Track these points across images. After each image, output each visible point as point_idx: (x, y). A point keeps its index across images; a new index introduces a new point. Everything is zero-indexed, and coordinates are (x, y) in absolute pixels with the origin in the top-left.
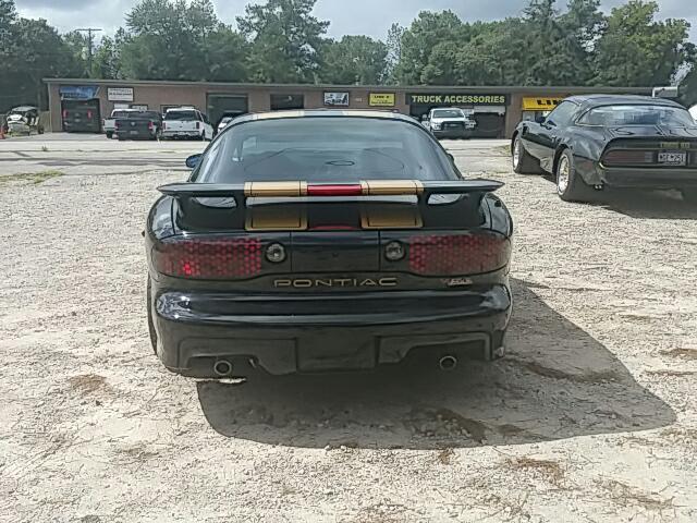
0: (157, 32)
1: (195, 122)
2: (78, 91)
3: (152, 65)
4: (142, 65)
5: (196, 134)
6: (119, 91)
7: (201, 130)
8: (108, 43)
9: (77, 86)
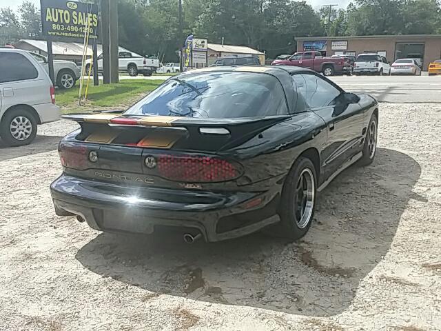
0: (373, 4)
1: (376, 62)
2: (314, 45)
3: (367, 25)
4: (360, 25)
5: (376, 70)
6: (339, 43)
7: (379, 68)
8: (342, 12)
9: (313, 42)
